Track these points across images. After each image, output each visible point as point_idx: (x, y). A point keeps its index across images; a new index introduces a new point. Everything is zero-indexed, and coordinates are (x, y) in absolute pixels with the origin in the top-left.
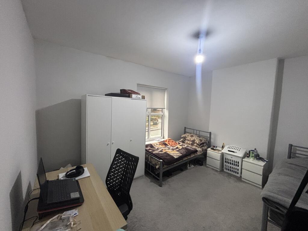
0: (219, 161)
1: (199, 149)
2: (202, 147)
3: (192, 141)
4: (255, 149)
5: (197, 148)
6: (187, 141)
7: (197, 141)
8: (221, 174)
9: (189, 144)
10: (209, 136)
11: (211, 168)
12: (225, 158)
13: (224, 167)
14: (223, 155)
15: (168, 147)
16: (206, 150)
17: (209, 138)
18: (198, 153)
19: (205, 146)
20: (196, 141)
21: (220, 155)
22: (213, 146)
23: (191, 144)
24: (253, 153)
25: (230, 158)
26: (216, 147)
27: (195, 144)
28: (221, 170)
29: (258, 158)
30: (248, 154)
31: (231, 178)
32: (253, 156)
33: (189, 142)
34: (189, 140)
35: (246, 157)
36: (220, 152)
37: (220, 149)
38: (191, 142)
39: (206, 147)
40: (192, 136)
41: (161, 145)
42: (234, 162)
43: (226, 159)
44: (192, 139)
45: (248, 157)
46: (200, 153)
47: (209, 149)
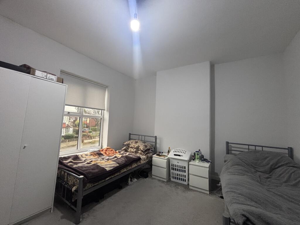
0: (165, 168)
1: (143, 157)
2: (147, 154)
3: (136, 148)
4: (199, 150)
5: (141, 155)
6: (131, 149)
7: (142, 148)
8: (168, 184)
9: (133, 152)
10: (154, 141)
11: (157, 179)
12: (172, 164)
13: (171, 175)
14: (169, 160)
15: (102, 157)
16: (151, 157)
17: (154, 143)
18: (142, 162)
19: (151, 152)
20: (140, 148)
21: (166, 161)
22: (159, 152)
23: (135, 152)
24: (198, 154)
25: (177, 164)
26: (162, 153)
27: (140, 152)
28: (167, 180)
29: (202, 159)
30: (193, 156)
31: (178, 188)
32: (198, 158)
33: (132, 150)
34: (133, 147)
35: (192, 160)
36: (166, 158)
37: (166, 154)
38: (135, 150)
39: (151, 154)
40: (136, 142)
41: (92, 156)
42: (181, 168)
43: (172, 166)
44: (136, 146)
45: (194, 160)
46: (145, 162)
47: (155, 156)
